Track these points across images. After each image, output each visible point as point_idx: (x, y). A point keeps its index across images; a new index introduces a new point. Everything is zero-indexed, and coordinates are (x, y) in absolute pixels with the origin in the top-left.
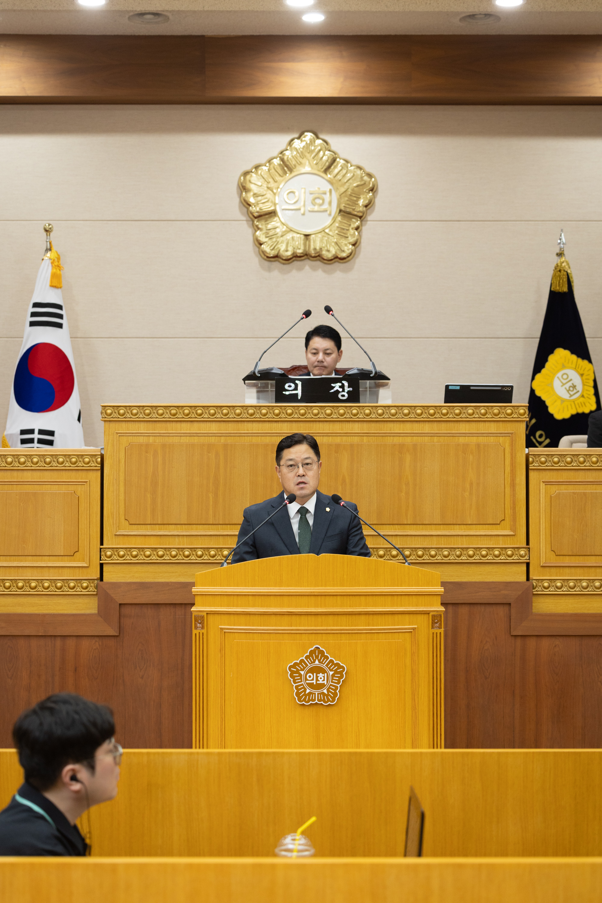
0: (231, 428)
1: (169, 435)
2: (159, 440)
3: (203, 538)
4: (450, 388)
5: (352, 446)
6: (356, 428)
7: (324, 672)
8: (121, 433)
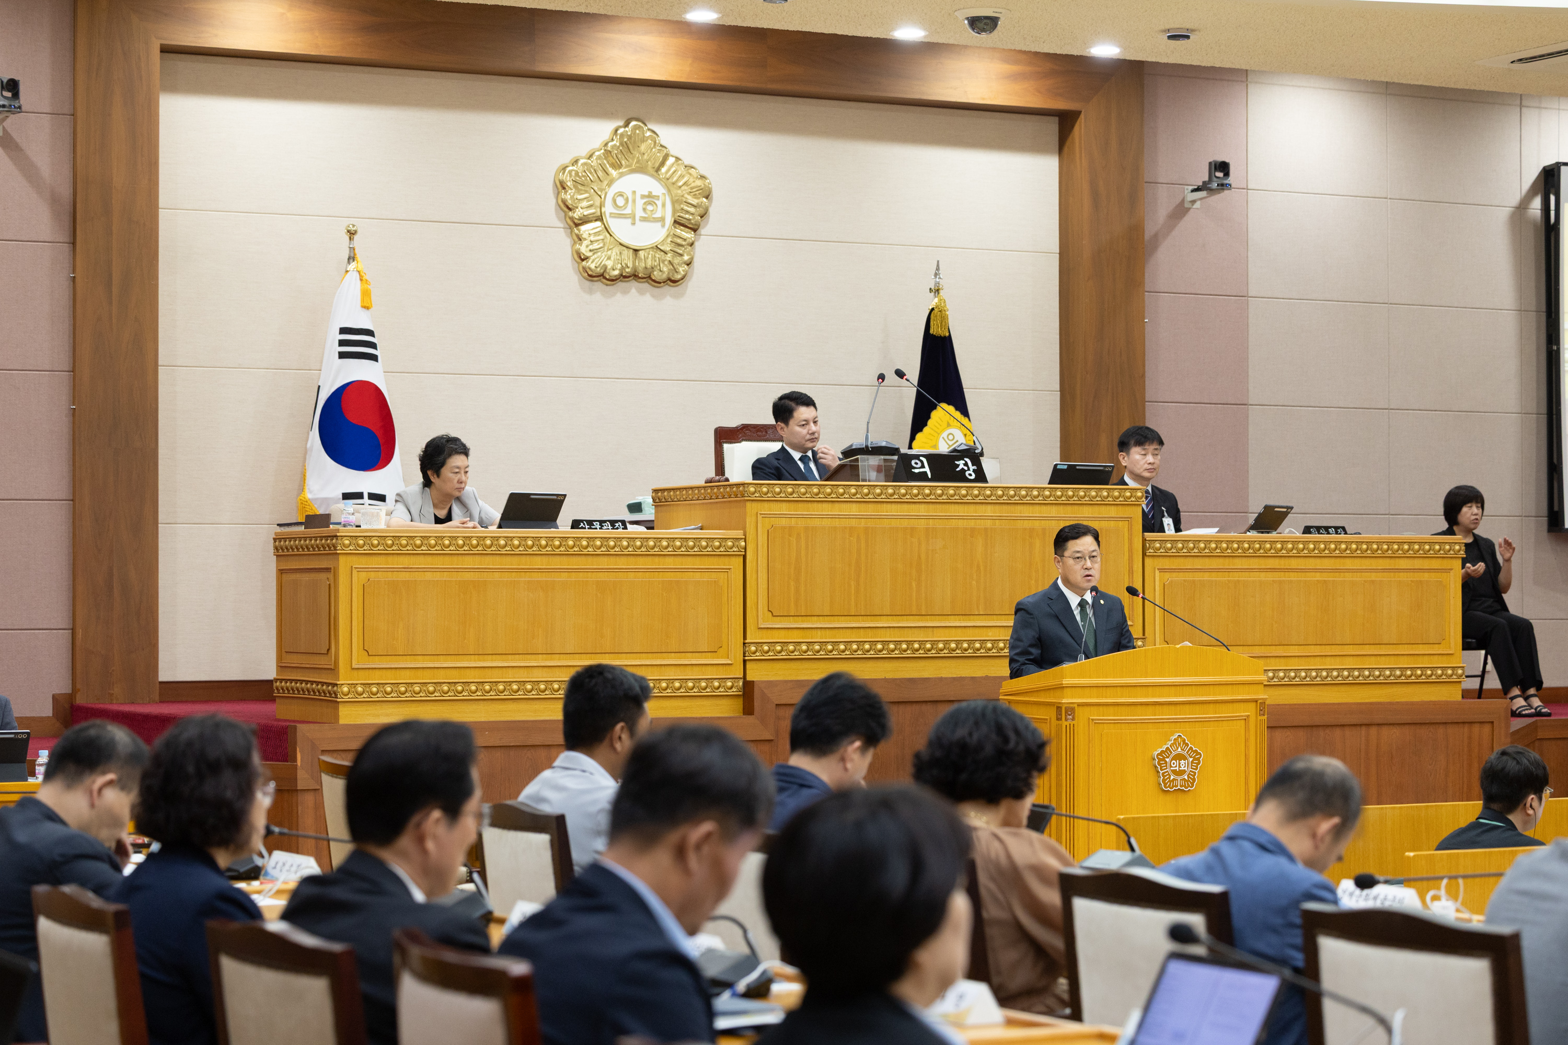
0: (870, 510)
1: (810, 517)
2: (801, 523)
3: (844, 630)
4: (1059, 467)
5: (986, 529)
6: (989, 510)
7: (1185, 758)
8: (764, 514)
